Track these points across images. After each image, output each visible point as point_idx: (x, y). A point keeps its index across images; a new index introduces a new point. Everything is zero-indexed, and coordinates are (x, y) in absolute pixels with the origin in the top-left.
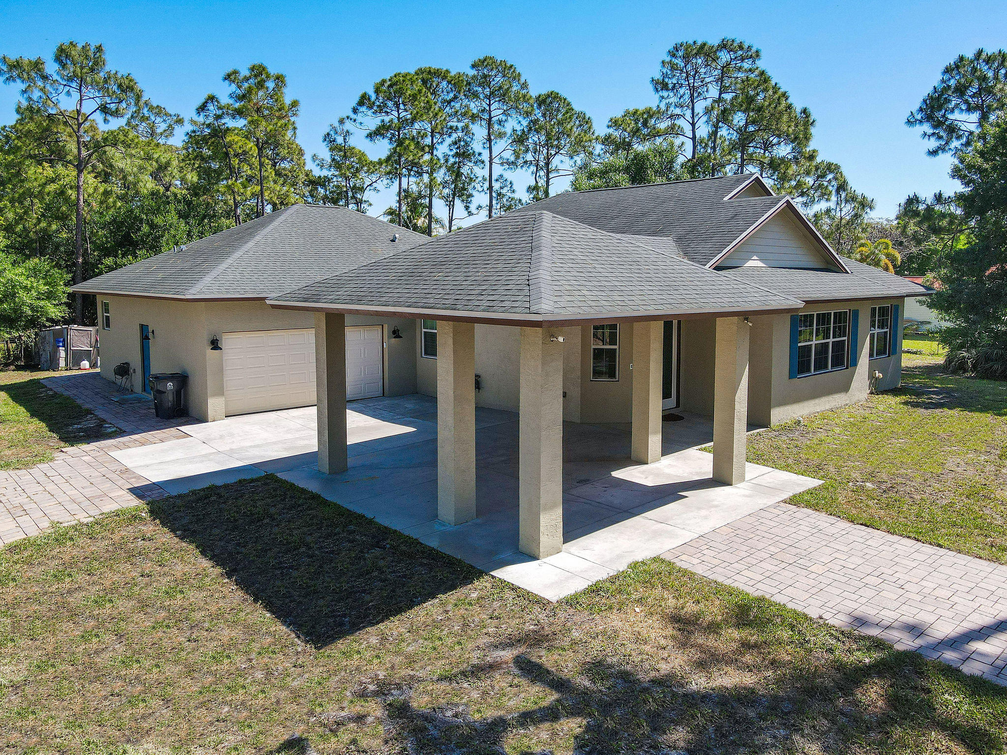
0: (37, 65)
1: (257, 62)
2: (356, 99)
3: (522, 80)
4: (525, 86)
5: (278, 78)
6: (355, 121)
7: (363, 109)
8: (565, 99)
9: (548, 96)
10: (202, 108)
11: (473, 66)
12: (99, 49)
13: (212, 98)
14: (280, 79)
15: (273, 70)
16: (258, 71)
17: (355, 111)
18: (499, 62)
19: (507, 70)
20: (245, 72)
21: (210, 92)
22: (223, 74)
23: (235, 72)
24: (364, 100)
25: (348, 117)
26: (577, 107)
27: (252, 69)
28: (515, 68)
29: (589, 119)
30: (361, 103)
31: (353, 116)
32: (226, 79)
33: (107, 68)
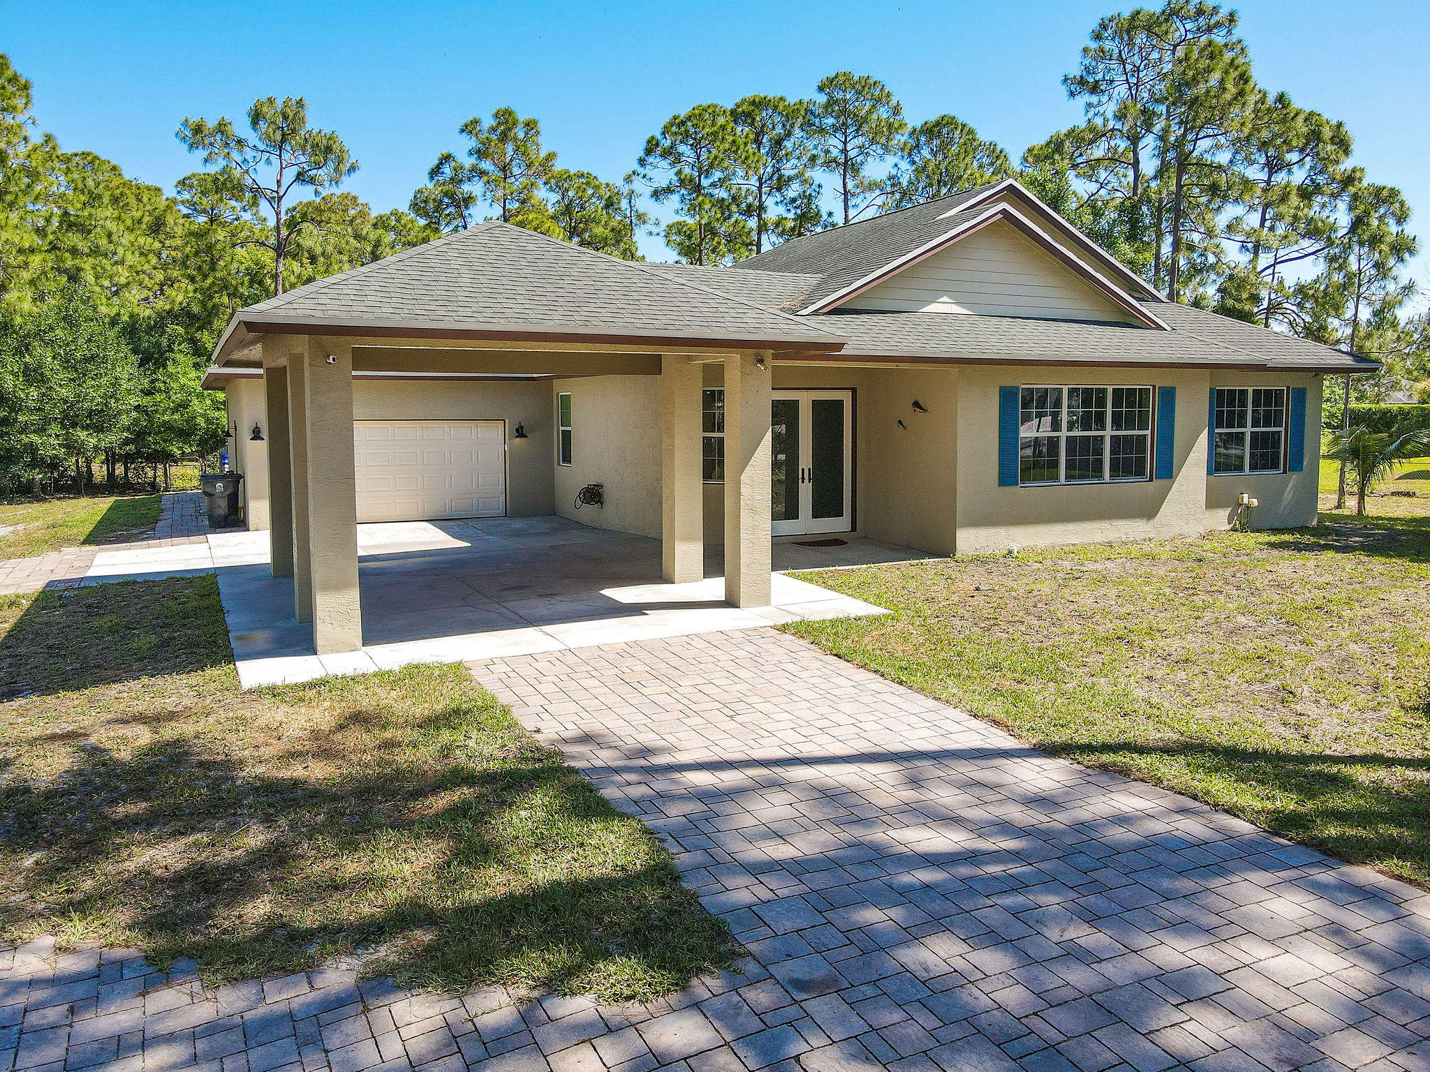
0: (222, 128)
1: (503, 106)
2: (643, 145)
3: (894, 102)
4: (896, 110)
5: (527, 125)
6: (644, 176)
7: (651, 159)
8: (964, 126)
9: (938, 124)
10: (435, 172)
11: (821, 89)
12: (300, 103)
13: (447, 158)
14: (530, 125)
15: (522, 117)
16: (505, 119)
17: (642, 162)
18: (856, 78)
19: (864, 87)
20: (488, 122)
21: (445, 152)
22: (459, 127)
23: (475, 122)
24: (651, 147)
25: (634, 173)
26: (983, 136)
27: (496, 116)
28: (883, 86)
29: (1001, 152)
30: (649, 152)
31: (641, 170)
32: (463, 131)
33: (308, 127)
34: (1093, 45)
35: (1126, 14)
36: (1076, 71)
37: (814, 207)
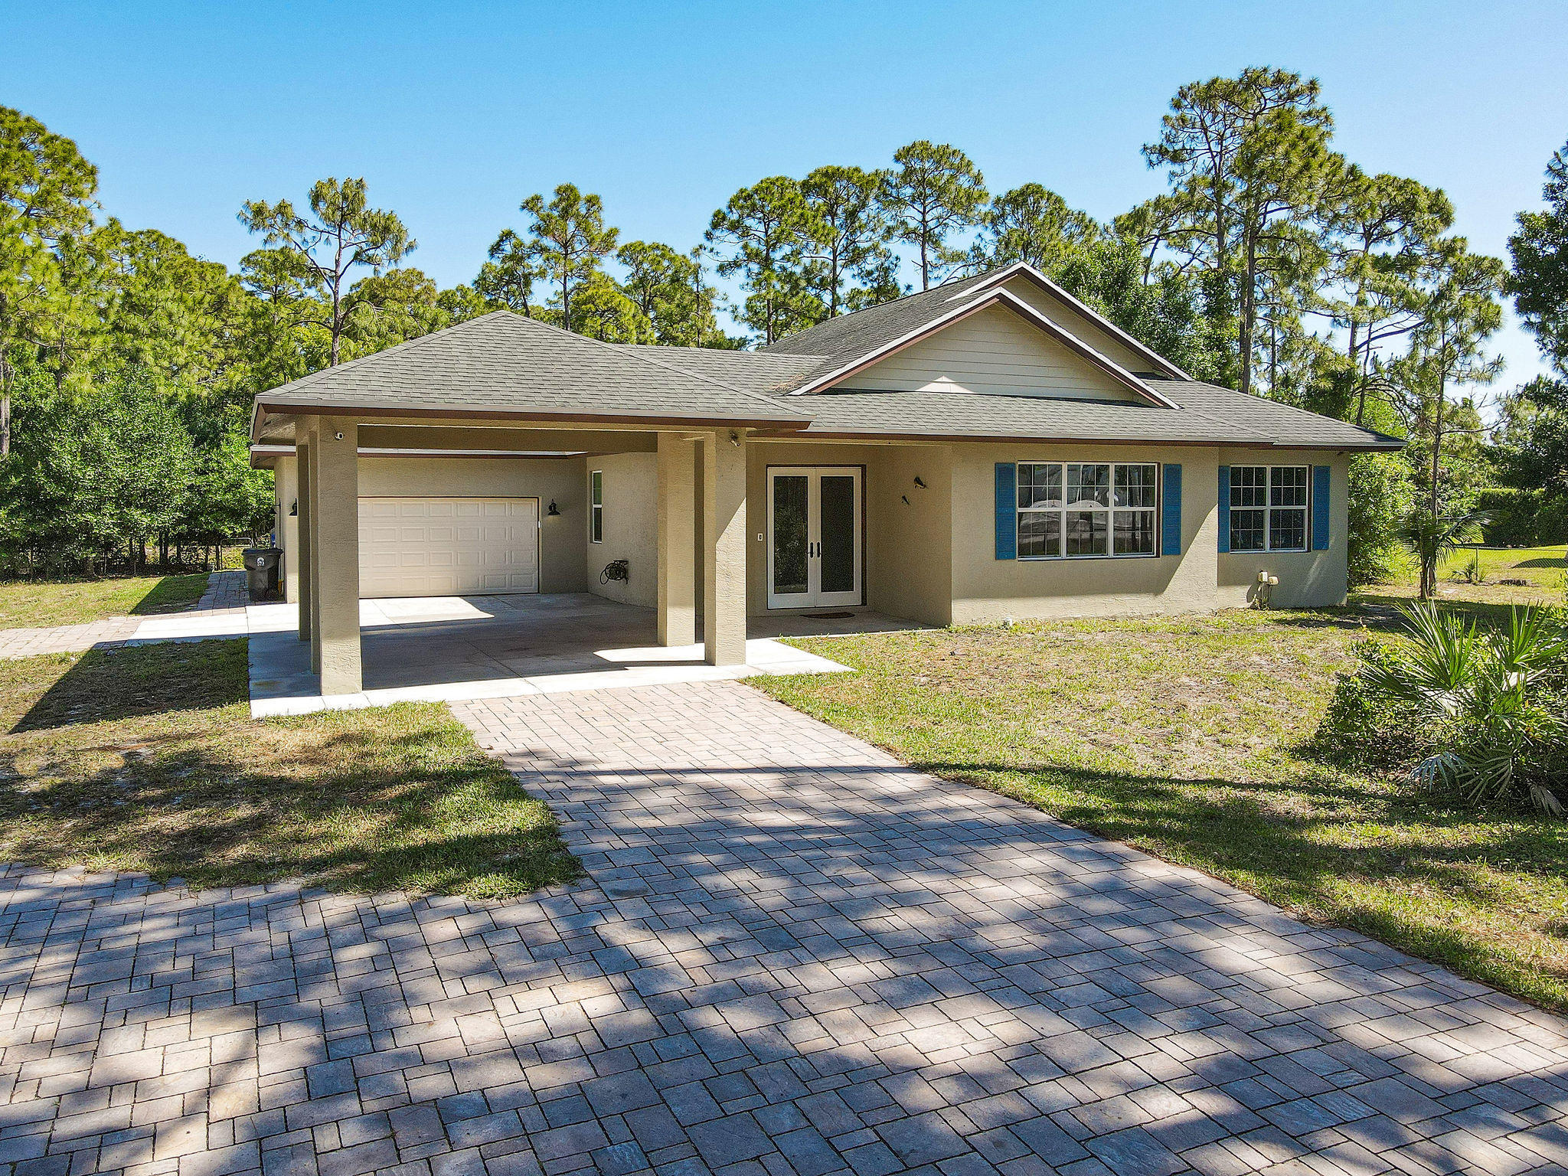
0: (282, 209)
1: (564, 183)
2: (710, 218)
3: (975, 171)
4: (977, 180)
5: (589, 201)
6: (712, 250)
7: (717, 233)
8: (1050, 194)
9: (1022, 193)
10: (495, 249)
11: (897, 159)
12: (360, 184)
13: (507, 235)
14: (592, 201)
15: (584, 192)
16: (567, 196)
17: (709, 236)
18: (934, 147)
19: (942, 156)
20: (549, 198)
21: (505, 228)
22: (520, 203)
23: (537, 199)
24: (718, 221)
25: (701, 247)
26: (1072, 205)
27: (558, 192)
28: (963, 155)
29: (1090, 221)
30: (715, 226)
31: (708, 244)
32: (523, 208)
33: (368, 207)
34: (1174, 114)
35: (1204, 83)
36: (1156, 140)
37: (891, 280)
